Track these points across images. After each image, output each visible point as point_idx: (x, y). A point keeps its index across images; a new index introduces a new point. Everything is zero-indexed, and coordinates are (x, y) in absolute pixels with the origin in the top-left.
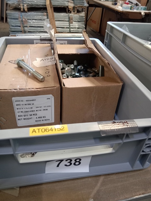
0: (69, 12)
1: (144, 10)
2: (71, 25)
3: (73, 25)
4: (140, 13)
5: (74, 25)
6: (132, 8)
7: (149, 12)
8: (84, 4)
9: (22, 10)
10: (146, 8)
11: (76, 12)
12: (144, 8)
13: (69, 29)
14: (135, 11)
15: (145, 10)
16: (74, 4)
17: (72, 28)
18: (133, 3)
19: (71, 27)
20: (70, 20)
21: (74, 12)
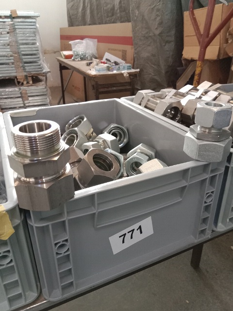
0: (20, 83)
1: (128, 69)
2: (26, 102)
3: (29, 103)
4: (122, 74)
5: (31, 102)
6: (110, 69)
7: (136, 72)
8: (43, 70)
10: (130, 66)
11: (31, 82)
12: (128, 67)
14: (115, 72)
15: (130, 69)
16: (25, 72)
18: (111, 62)
19: (27, 105)
21: (28, 83)
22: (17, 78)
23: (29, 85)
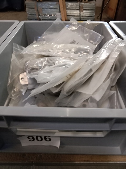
13: (79, 17)
17: (82, 16)
20: (81, 9)
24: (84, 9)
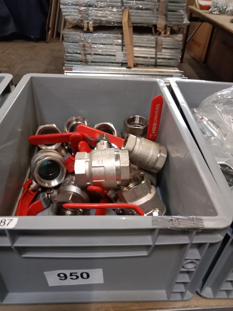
0: (158, 33)
5: (163, 54)
8: (184, 21)
9: (85, 29)
11: (169, 33)
16: (167, 21)
20: (158, 47)
21: (165, 33)
22: (158, 26)
23: (167, 35)
24: (163, 46)
